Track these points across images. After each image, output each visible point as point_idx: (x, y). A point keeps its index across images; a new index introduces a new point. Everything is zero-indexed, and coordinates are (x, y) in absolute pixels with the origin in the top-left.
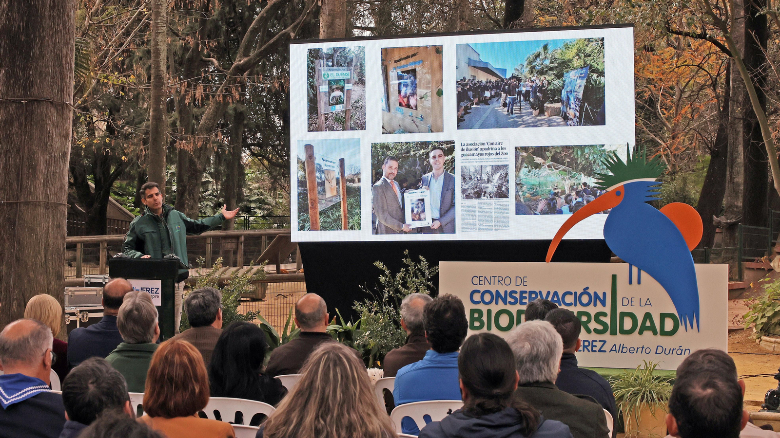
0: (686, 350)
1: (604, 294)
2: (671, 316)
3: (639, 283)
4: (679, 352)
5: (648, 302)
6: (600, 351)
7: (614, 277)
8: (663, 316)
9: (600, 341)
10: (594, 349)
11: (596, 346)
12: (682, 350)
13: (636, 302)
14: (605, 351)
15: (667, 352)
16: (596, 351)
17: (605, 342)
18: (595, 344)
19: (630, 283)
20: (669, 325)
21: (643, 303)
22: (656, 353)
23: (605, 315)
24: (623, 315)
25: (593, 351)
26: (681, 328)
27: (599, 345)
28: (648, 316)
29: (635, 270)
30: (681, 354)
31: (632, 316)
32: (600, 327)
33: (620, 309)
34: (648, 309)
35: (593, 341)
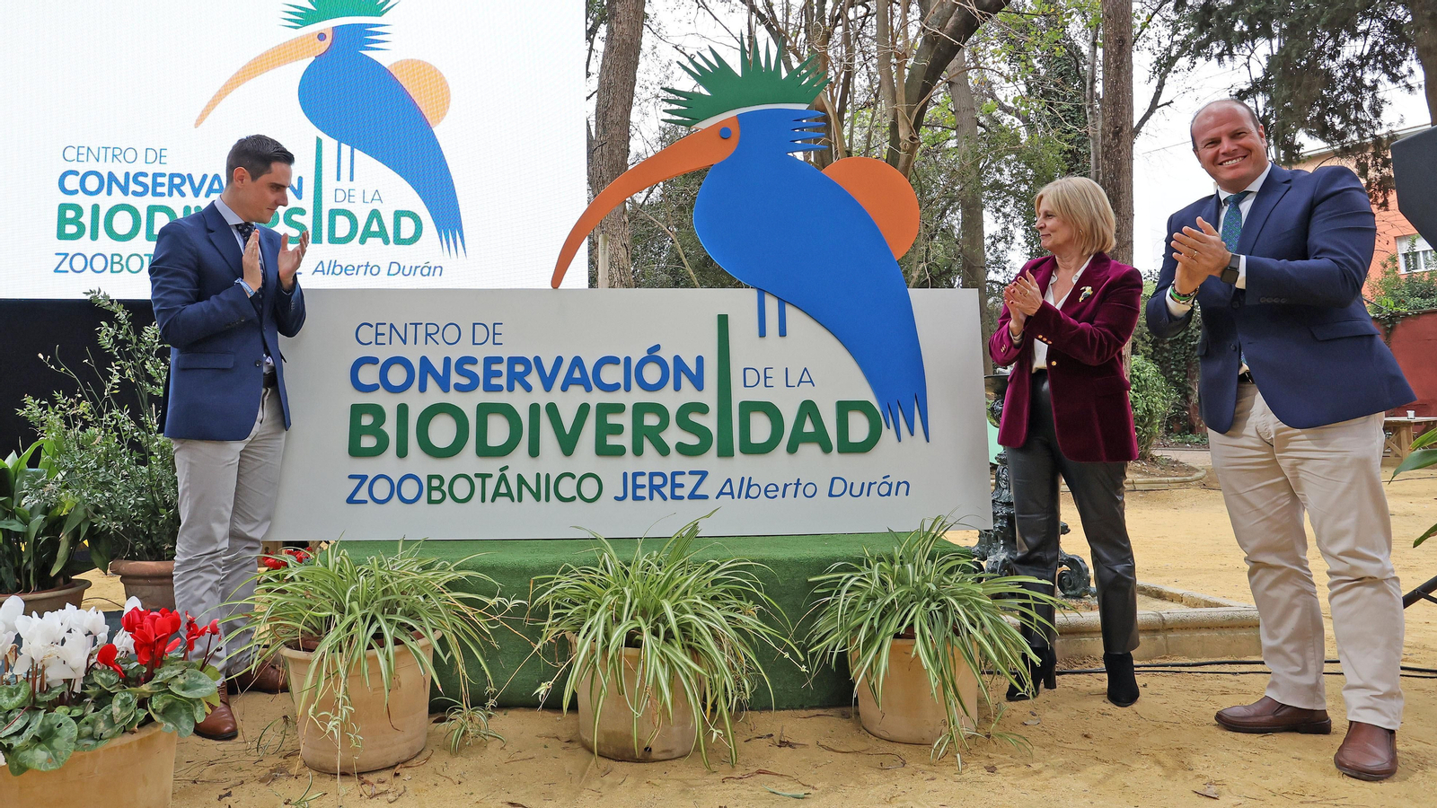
0: (899, 484)
1: (700, 360)
2: (863, 407)
3: (783, 333)
4: (885, 489)
5: (806, 377)
6: (692, 496)
7: (723, 321)
8: (844, 408)
9: (691, 473)
10: (678, 492)
11: (681, 486)
12: (890, 485)
13: (777, 378)
14: (705, 497)
15: (856, 491)
16: (681, 498)
17: (704, 474)
18: (679, 480)
19: (762, 333)
20: (859, 428)
21: (793, 380)
22: (831, 495)
23: (702, 409)
24: (748, 408)
25: (674, 497)
26: (888, 434)
27: (689, 482)
28: (808, 409)
29: (771, 304)
30: (889, 494)
31: (770, 410)
32: (692, 440)
33: (739, 395)
34: (806, 393)
35: (674, 474)
